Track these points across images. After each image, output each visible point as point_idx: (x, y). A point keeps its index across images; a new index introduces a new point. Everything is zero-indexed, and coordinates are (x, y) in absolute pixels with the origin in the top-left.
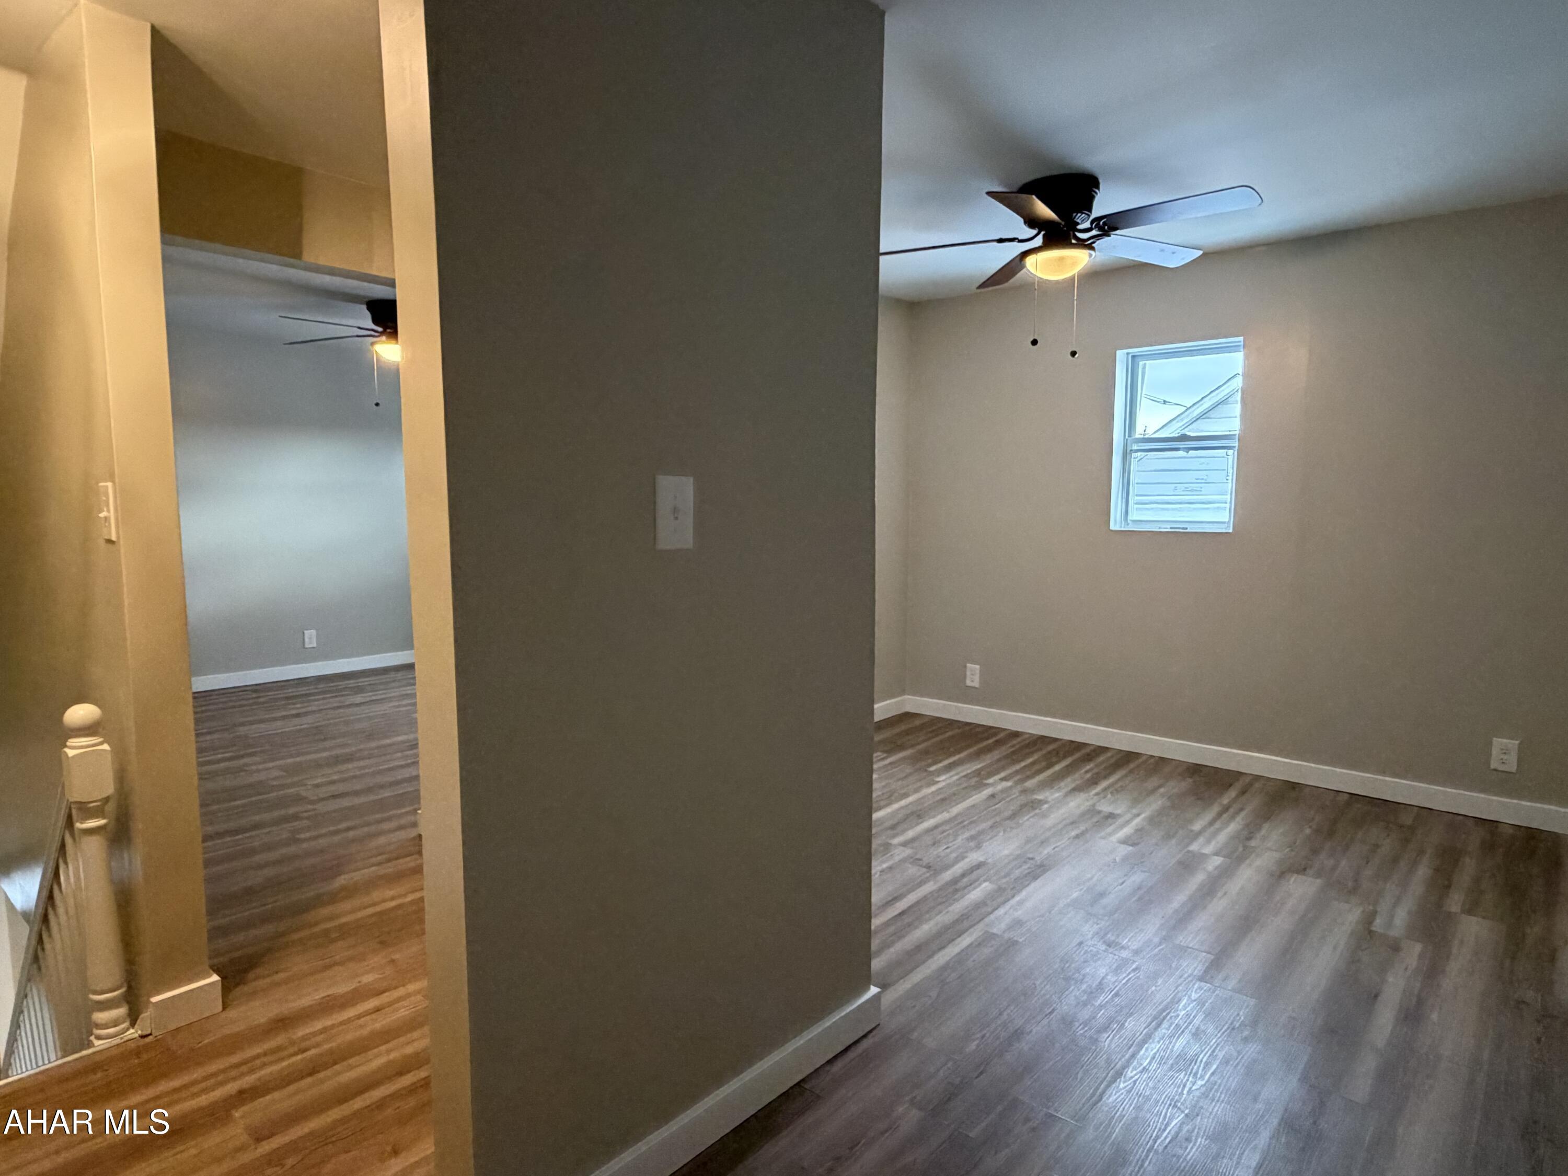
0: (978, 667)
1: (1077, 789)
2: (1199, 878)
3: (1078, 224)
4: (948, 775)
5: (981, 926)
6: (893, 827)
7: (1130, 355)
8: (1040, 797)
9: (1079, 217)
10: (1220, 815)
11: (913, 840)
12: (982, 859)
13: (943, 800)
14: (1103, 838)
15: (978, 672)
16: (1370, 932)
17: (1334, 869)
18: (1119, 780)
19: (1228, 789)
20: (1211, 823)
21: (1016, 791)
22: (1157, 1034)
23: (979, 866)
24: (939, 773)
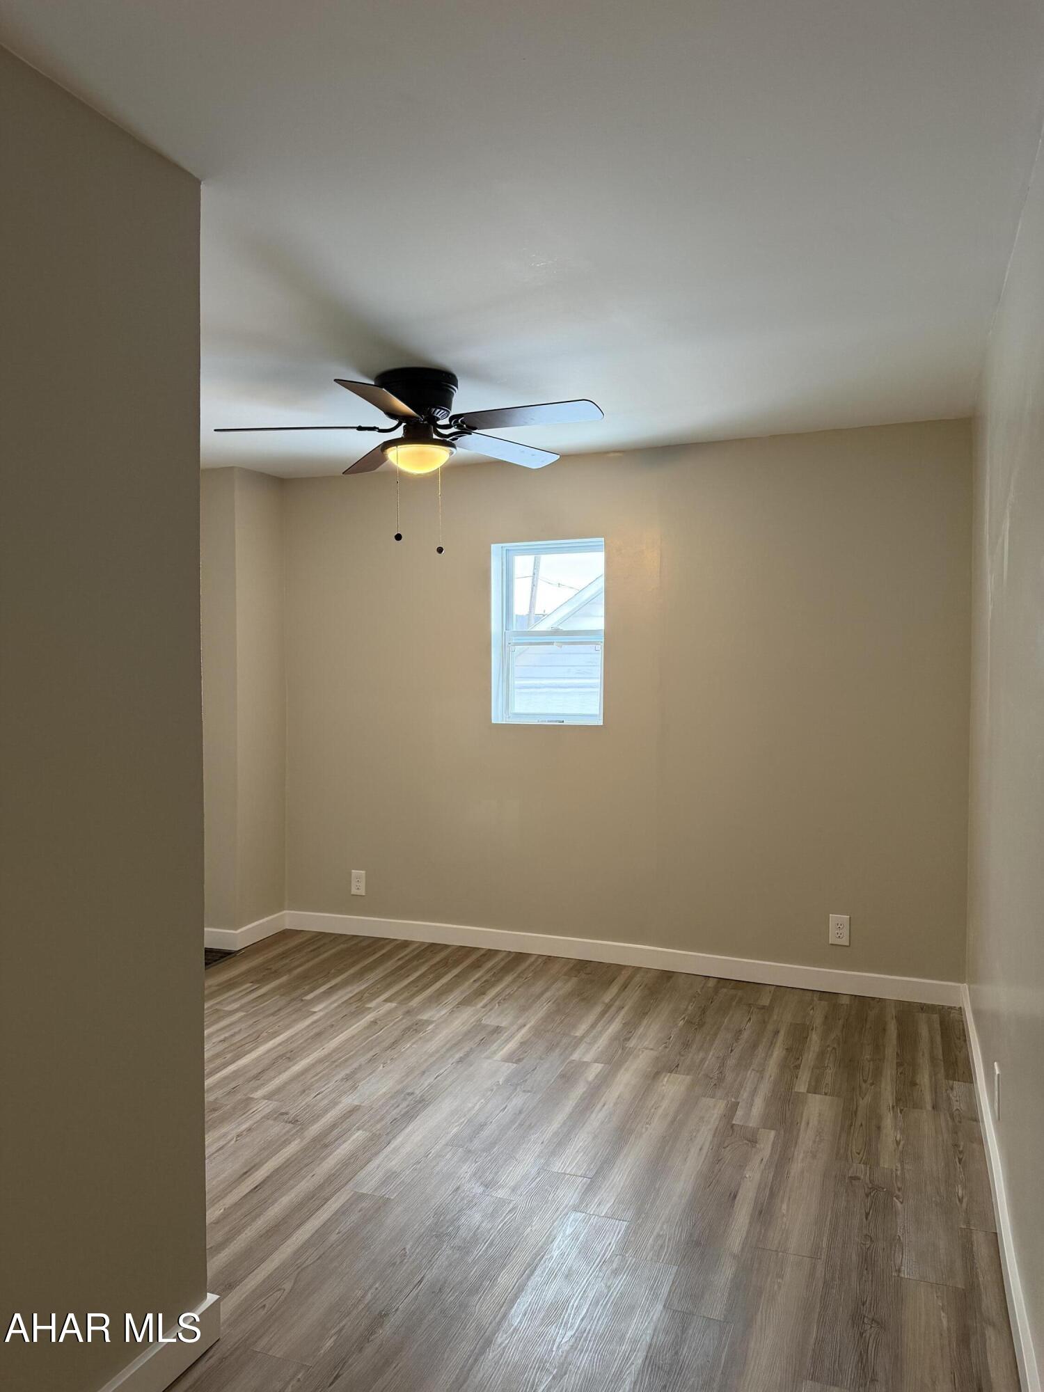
0: (363, 872)
1: (466, 1002)
2: (579, 1090)
3: (438, 419)
4: (329, 1002)
5: (351, 1184)
6: (256, 1077)
7: (505, 549)
8: (425, 1017)
9: (438, 413)
10: (603, 1013)
11: (278, 1090)
12: (356, 1103)
13: (319, 1034)
14: (488, 1058)
15: (364, 875)
16: (733, 1126)
17: (703, 1060)
18: (508, 986)
19: (610, 985)
20: (593, 1026)
21: (400, 1014)
22: (529, 1283)
23: (354, 1110)
24: (318, 999)
